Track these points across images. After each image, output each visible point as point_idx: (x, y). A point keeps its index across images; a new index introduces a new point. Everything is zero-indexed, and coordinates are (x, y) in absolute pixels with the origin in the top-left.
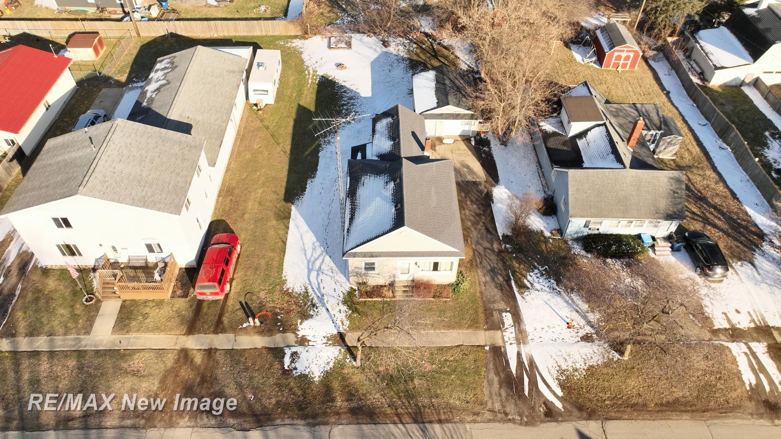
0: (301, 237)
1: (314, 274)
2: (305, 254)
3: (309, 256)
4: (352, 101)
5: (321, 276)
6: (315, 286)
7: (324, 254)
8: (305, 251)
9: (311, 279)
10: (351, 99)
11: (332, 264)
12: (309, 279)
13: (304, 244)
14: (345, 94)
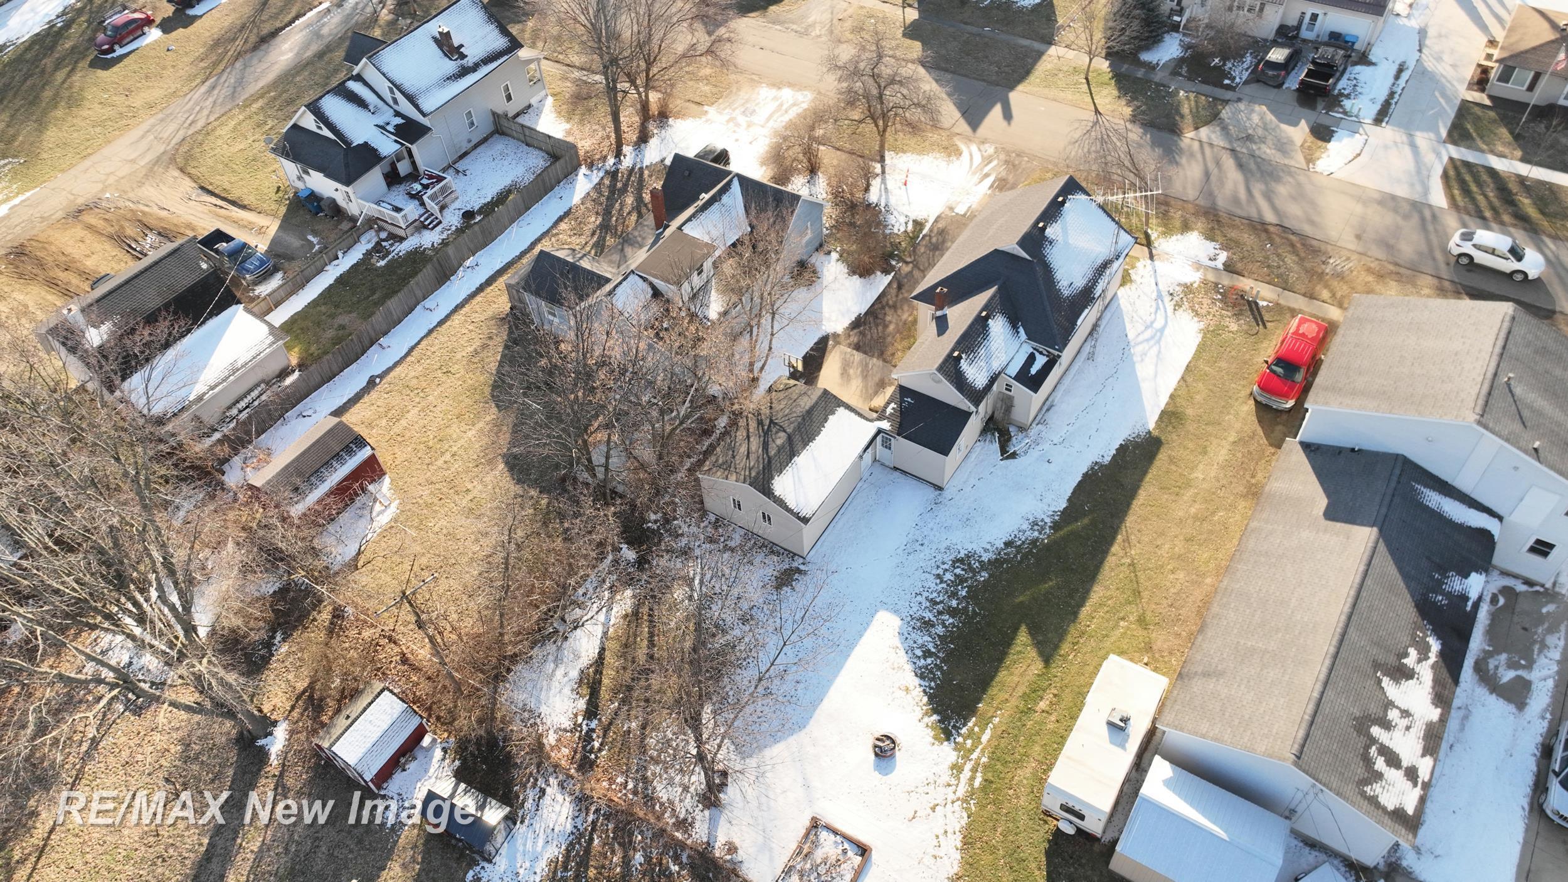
0: (1156, 376)
1: (1158, 324)
2: (1159, 352)
3: (1155, 349)
4: (928, 615)
5: (1149, 319)
6: (1161, 312)
7: (1132, 344)
8: (1158, 356)
9: (1162, 322)
10: (927, 625)
11: (1128, 326)
12: (1166, 322)
13: (1156, 365)
14: (931, 647)
